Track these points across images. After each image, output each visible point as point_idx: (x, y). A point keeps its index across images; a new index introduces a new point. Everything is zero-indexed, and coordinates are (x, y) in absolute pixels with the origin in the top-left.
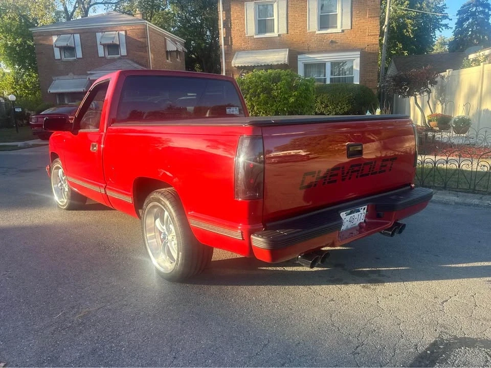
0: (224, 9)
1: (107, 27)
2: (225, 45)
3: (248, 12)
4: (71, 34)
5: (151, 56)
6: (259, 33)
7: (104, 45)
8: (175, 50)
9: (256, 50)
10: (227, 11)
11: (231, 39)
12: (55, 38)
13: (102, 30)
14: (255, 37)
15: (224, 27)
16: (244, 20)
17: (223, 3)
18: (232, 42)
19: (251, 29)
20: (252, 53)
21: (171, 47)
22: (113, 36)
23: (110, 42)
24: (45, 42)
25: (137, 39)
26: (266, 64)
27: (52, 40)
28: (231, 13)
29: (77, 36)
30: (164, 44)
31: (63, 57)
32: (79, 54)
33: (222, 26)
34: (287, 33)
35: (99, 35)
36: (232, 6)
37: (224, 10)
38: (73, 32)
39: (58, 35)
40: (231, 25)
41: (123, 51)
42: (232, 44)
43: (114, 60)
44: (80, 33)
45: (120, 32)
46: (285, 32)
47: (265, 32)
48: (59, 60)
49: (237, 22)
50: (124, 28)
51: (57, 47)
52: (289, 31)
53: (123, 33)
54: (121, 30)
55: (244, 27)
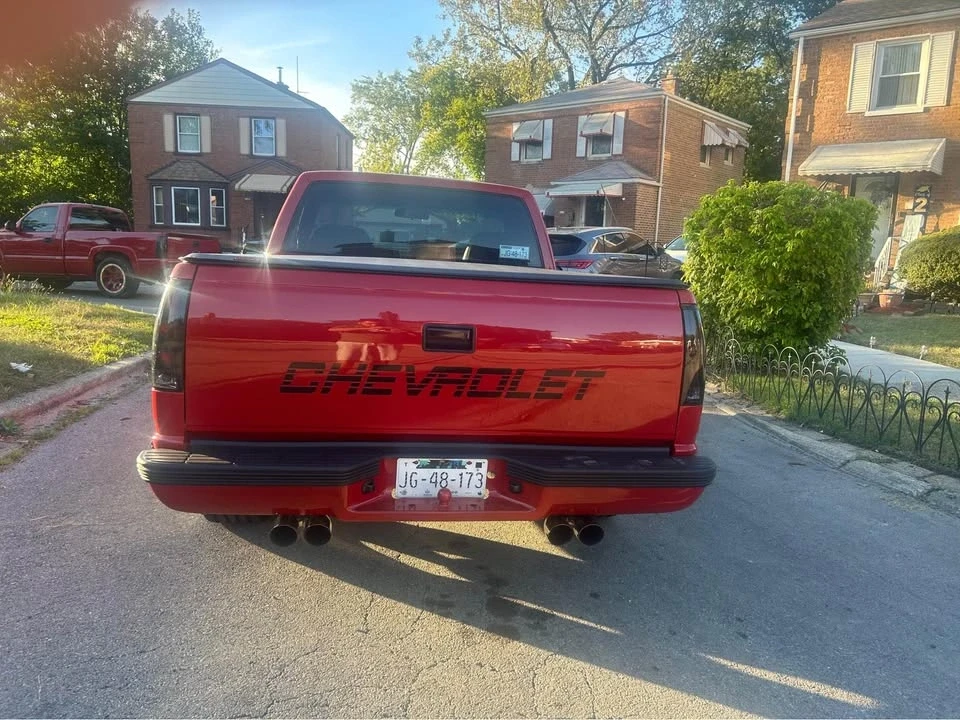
0: (805, 59)
1: (599, 106)
2: (796, 132)
3: (858, 62)
4: (541, 119)
5: (665, 155)
6: (878, 106)
7: (588, 137)
8: (720, 143)
9: (867, 141)
10: (812, 62)
11: (812, 120)
12: (515, 127)
13: (588, 111)
14: (867, 114)
15: (799, 97)
16: (847, 80)
17: (804, 48)
18: (812, 126)
19: (860, 97)
20: (853, 147)
21: (713, 138)
22: (604, 120)
23: (596, 131)
24: (500, 135)
25: (645, 125)
26: (877, 171)
27: (509, 131)
28: (821, 67)
29: (549, 123)
30: (699, 133)
31: (523, 156)
32: (547, 153)
33: (796, 94)
34: (948, 105)
35: (583, 119)
36: (823, 54)
37: (804, 62)
38: (543, 116)
39: (521, 121)
40: (816, 92)
41: (617, 147)
42: (811, 129)
43: (599, 162)
44: (554, 118)
45: (618, 113)
46: (942, 102)
47: (894, 103)
48: (517, 162)
49: (831, 85)
50: (626, 106)
51: (517, 141)
52: (953, 101)
53: (622, 114)
54: (620, 110)
55: (845, 95)
